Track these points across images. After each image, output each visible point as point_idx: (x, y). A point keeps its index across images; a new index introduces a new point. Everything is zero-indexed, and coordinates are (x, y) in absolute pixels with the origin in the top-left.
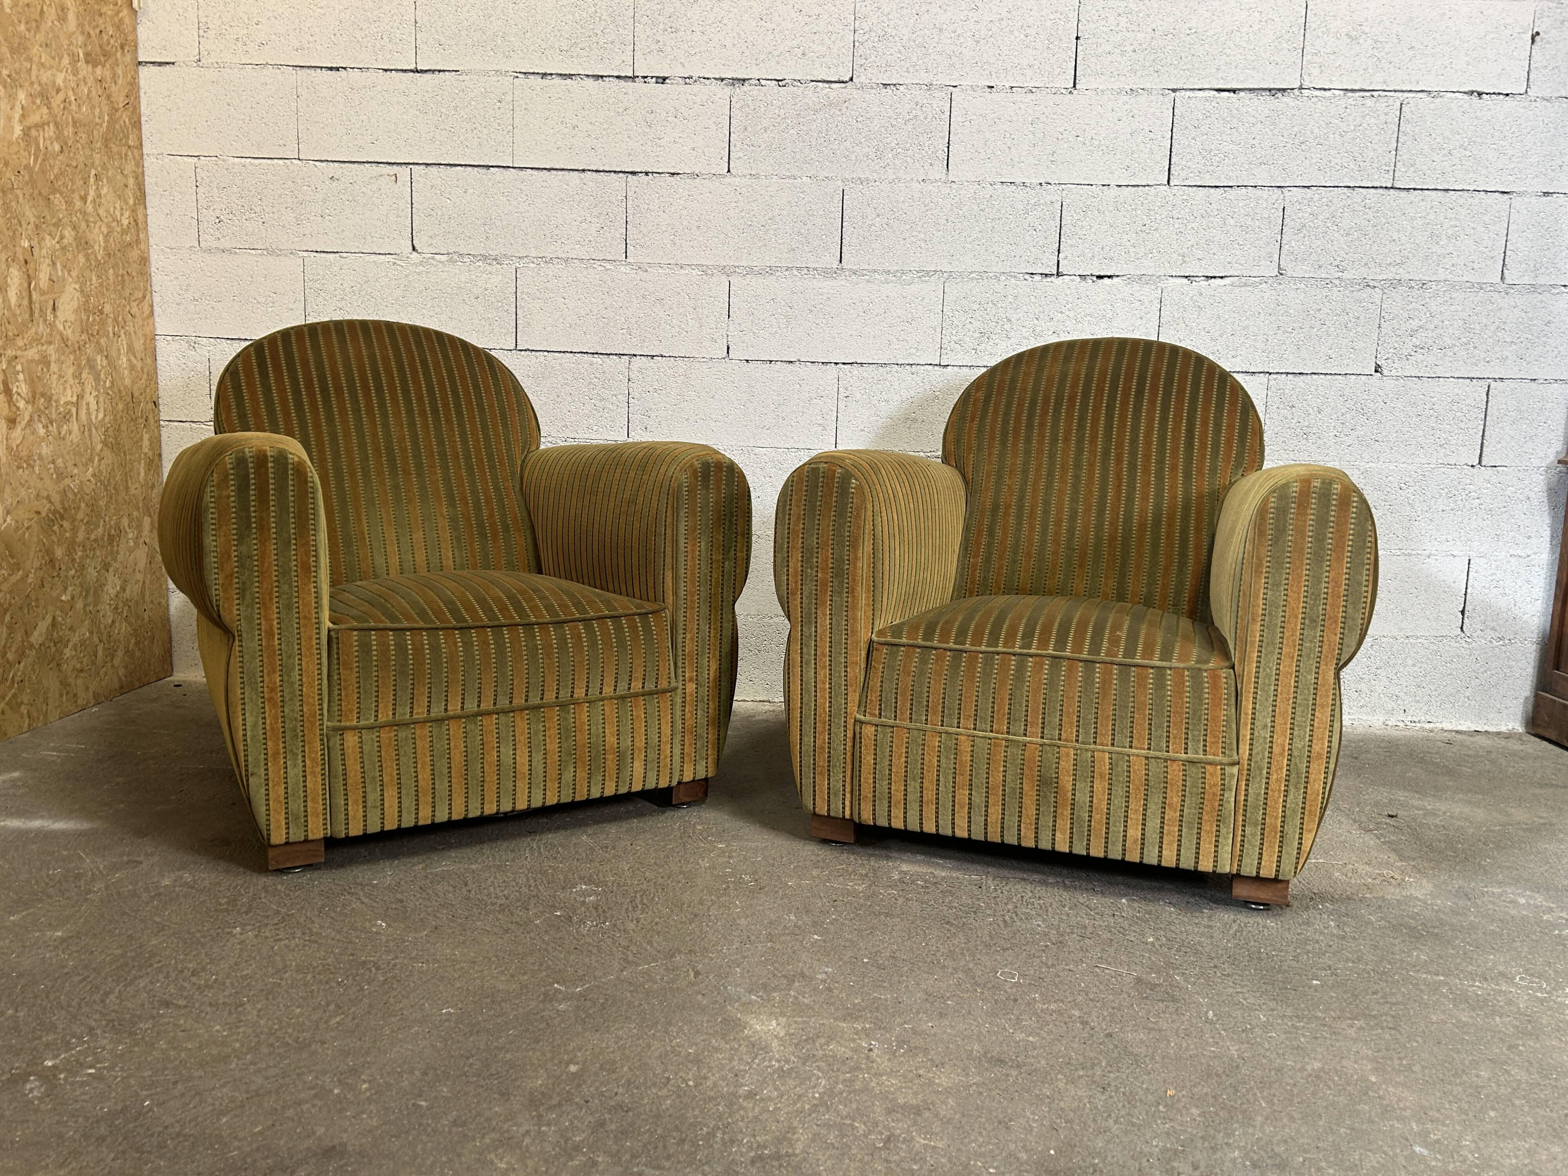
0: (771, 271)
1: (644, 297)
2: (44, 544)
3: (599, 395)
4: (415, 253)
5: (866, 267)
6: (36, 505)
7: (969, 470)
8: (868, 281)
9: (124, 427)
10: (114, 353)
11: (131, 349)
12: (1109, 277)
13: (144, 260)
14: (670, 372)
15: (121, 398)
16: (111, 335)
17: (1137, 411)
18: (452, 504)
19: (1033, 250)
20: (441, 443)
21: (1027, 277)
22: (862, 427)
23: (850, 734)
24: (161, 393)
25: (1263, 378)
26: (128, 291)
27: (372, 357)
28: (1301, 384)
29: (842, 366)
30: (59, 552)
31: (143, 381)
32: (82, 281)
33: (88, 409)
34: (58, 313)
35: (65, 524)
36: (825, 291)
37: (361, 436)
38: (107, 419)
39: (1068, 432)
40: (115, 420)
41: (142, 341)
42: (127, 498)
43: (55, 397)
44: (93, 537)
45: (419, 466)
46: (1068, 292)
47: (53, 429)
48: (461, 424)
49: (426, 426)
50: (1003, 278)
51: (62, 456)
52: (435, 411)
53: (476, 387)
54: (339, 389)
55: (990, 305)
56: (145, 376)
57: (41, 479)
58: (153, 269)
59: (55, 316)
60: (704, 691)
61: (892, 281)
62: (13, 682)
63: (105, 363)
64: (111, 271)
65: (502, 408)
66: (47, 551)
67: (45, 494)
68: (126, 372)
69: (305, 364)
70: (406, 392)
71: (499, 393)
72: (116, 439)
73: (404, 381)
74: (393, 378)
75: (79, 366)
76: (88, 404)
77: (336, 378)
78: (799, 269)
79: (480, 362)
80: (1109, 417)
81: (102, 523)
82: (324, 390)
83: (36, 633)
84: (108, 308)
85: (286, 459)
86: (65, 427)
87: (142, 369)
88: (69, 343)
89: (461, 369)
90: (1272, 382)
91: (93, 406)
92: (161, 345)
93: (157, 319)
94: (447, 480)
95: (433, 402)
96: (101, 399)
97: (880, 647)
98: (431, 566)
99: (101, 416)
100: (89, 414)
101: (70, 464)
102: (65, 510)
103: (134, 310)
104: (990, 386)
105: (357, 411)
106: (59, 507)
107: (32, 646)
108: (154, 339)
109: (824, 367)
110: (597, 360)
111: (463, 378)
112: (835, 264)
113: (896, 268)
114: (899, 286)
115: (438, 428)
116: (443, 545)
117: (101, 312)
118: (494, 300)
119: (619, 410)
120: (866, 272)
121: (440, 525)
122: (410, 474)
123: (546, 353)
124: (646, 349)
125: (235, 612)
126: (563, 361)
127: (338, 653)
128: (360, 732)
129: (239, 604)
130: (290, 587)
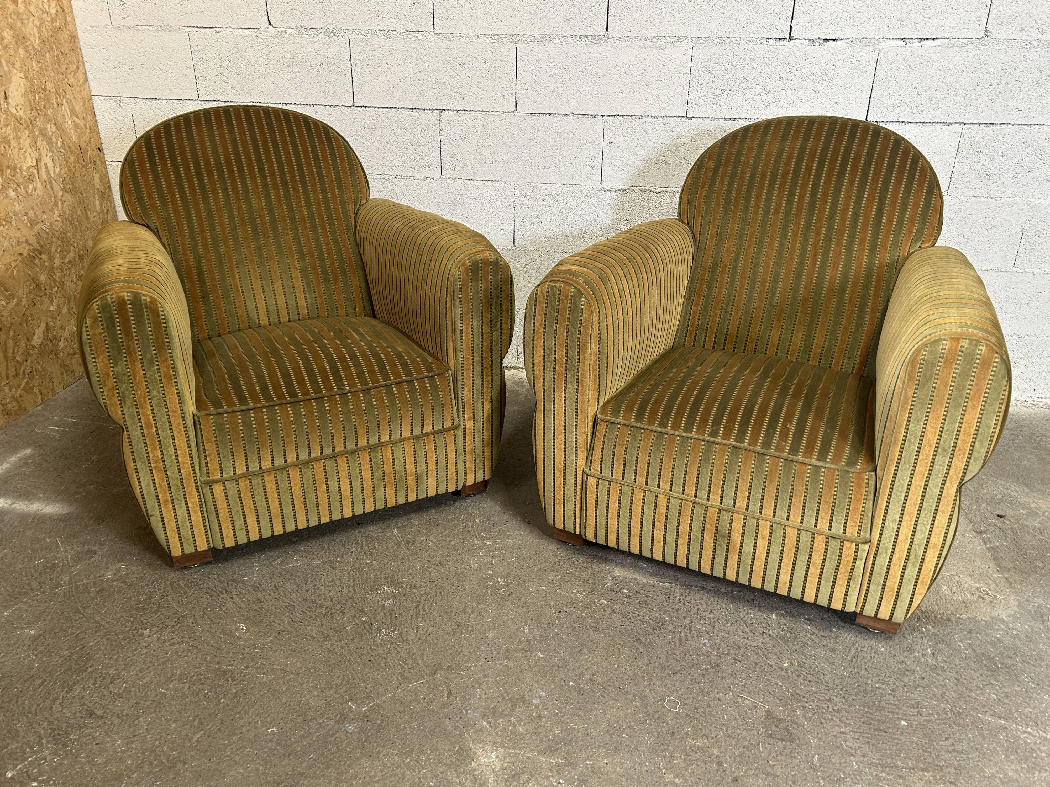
0: (550, 38)
1: (449, 62)
2: (29, 275)
3: (418, 142)
4: (271, 27)
5: (628, 34)
6: (19, 249)
7: (697, 229)
8: (629, 46)
9: (77, 174)
10: (60, 120)
11: (73, 112)
12: (834, 40)
13: (74, 38)
14: (471, 124)
15: (71, 152)
16: (56, 105)
17: (838, 190)
18: (302, 257)
19: (770, 17)
20: (291, 209)
21: (763, 41)
22: (622, 168)
23: (579, 481)
24: (103, 140)
25: (958, 128)
26: (64, 67)
27: (234, 141)
28: (991, 133)
29: (607, 118)
30: (42, 278)
31: (88, 134)
32: (25, 69)
33: (46, 167)
34: (10, 101)
35: (43, 256)
36: (594, 55)
37: (230, 210)
38: (63, 172)
39: (779, 205)
40: (70, 170)
41: (81, 104)
42: (88, 226)
43: (19, 166)
44: (66, 260)
45: (275, 229)
46: (798, 54)
47: (22, 190)
48: (305, 192)
49: (278, 196)
50: (742, 42)
51: (32, 208)
52: (285, 183)
53: (316, 158)
54: (210, 172)
55: (731, 66)
56: (88, 130)
57: (19, 229)
58: (82, 44)
59: (8, 104)
60: (479, 425)
61: (649, 46)
62: (24, 374)
63: (54, 129)
64: (48, 55)
65: (337, 173)
66: (33, 279)
67: (24, 239)
68: (72, 131)
69: (183, 153)
70: (261, 169)
71: (334, 161)
72: (72, 184)
73: (259, 160)
75: (34, 137)
76: (46, 164)
77: (207, 163)
78: (573, 36)
79: (319, 135)
80: (814, 194)
81: (72, 249)
83: (35, 338)
84: (49, 86)
85: (141, 300)
86: (31, 186)
87: (85, 126)
88: (23, 122)
89: (304, 144)
90: (966, 131)
91: (50, 165)
92: (98, 104)
93: (91, 83)
94: (297, 238)
96: (56, 158)
97: (602, 424)
98: (290, 306)
99: (58, 170)
100: (47, 171)
101: (39, 213)
102: (42, 247)
103: (72, 81)
104: (720, 155)
105: (225, 190)
106: (37, 246)
107: (34, 347)
108: (91, 99)
109: (593, 119)
110: (415, 114)
111: (306, 151)
112: (602, 32)
113: (653, 35)
114: (655, 50)
115: (288, 198)
116: (297, 291)
117: (44, 89)
118: (334, 66)
119: (434, 154)
120: (627, 39)
121: (294, 275)
122: (269, 237)
123: (376, 109)
124: (452, 105)
125: (120, 413)
126: (390, 115)
127: (201, 431)
128: (224, 484)
129: (122, 407)
130: (158, 392)
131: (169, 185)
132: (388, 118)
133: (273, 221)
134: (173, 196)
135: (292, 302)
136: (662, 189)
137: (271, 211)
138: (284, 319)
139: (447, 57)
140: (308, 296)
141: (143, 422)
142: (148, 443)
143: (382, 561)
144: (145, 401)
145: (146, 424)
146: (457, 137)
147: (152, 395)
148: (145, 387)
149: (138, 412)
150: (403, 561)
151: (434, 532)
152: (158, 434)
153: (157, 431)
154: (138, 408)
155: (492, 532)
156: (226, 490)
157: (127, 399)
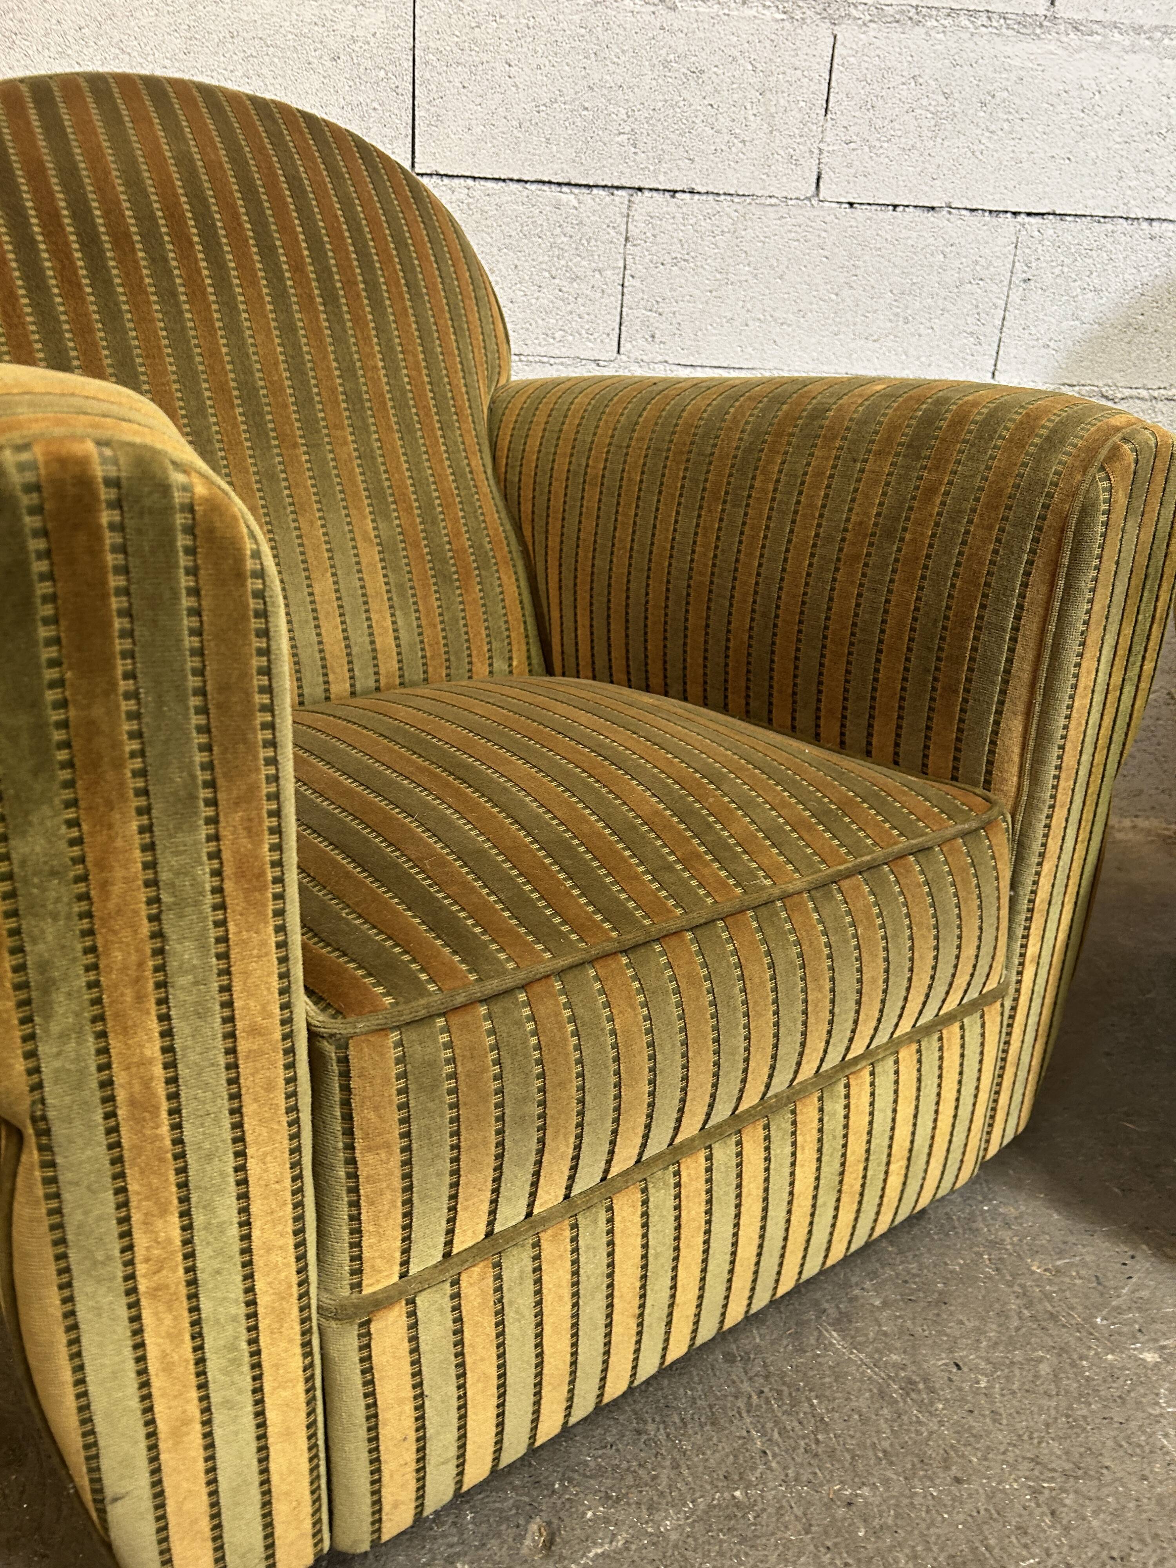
0: (917, 15)
1: (666, 64)
3: (568, 269)
5: (1099, 15)
8: (1099, 46)
14: (706, 226)
18: (380, 513)
20: (348, 372)
22: (1046, 340)
29: (1026, 219)
36: (1017, 62)
37: (184, 357)
45: (310, 425)
48: (382, 328)
49: (315, 332)
52: (330, 298)
61: (1143, 50)
65: (451, 294)
74: (236, 216)
78: (972, 14)
94: (366, 456)
95: (324, 275)
98: (355, 650)
109: (993, 220)
110: (567, 197)
111: (373, 222)
113: (1156, 23)
114: (1155, 60)
115: (339, 340)
116: (373, 606)
118: (369, 64)
119: (605, 300)
120: (1095, 27)
121: (364, 561)
122: (295, 445)
123: (470, 182)
124: (661, 178)
125: (20, 1066)
126: (504, 199)
127: (346, 1103)
128: (412, 1302)
129: (30, 1037)
130: (203, 948)
132: (499, 206)
133: (305, 402)
135: (360, 640)
137: (297, 370)
138: (340, 687)
139: (663, 52)
140: (400, 623)
141: (121, 1096)
142: (133, 1187)
143: (886, 1482)
144: (140, 998)
145: (132, 1102)
146: (668, 259)
147: (173, 965)
148: (146, 928)
149: (104, 1051)
150: (954, 1471)
151: (953, 1329)
152: (178, 1141)
153: (177, 1127)
154: (102, 1035)
155: (1119, 1310)
156: (414, 1326)
157: (59, 997)
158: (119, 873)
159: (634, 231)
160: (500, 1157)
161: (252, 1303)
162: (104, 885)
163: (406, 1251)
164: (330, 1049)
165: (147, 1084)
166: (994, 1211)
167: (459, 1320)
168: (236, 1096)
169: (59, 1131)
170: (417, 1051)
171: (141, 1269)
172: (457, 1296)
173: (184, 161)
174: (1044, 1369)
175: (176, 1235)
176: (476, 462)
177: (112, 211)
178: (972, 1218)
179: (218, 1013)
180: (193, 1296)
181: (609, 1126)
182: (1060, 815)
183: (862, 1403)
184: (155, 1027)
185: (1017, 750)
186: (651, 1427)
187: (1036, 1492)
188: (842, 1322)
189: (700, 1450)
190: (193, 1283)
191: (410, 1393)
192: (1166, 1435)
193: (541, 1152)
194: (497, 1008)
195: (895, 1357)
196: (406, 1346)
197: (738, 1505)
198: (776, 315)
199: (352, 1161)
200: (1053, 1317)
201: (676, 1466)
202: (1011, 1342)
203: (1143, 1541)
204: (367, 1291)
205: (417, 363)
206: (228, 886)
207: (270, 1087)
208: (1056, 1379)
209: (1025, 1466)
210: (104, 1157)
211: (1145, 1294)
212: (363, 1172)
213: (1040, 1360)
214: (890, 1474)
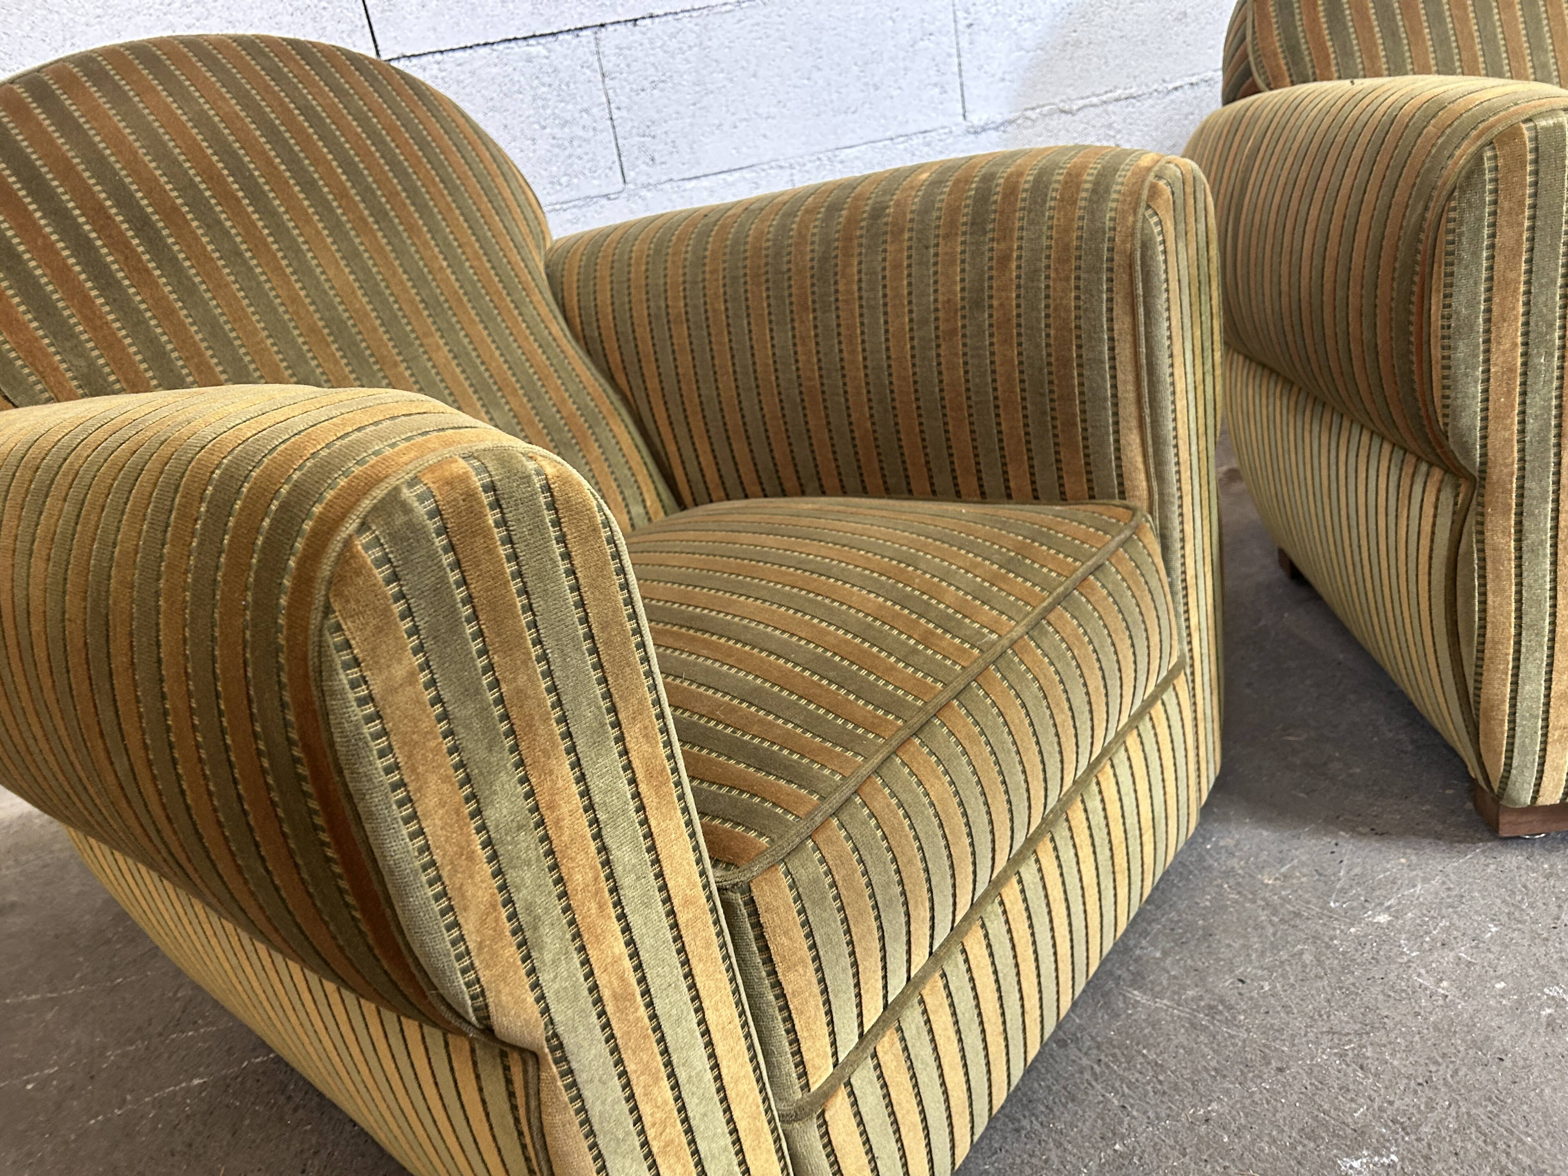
3: (556, 117)
20: (419, 281)
22: (999, 75)
37: (268, 311)
45: (402, 342)
48: (435, 229)
52: (380, 215)
54: (170, 214)
69: (67, 172)
70: (309, 187)
71: (461, 146)
74: (270, 162)
82: (142, 225)
89: (380, 112)
94: (460, 354)
95: (367, 193)
105: (233, 256)
111: (392, 129)
115: (401, 252)
119: (599, 137)
122: (396, 364)
123: (438, 56)
124: (620, 10)
125: (530, 997)
126: (477, 64)
127: (761, 937)
128: (849, 1084)
129: (532, 971)
130: (636, 848)
131: (62, 274)
132: (473, 73)
133: (390, 322)
134: (84, 303)
136: (1081, 103)
137: (374, 293)
141: (606, 994)
142: (631, 1067)
143: (1227, 1092)
144: (601, 907)
145: (615, 996)
146: (646, 84)
147: (619, 871)
148: (593, 846)
149: (586, 962)
150: (1274, 1064)
151: (1225, 953)
152: (654, 1017)
153: (650, 1005)
154: (582, 949)
155: (1344, 891)
156: (855, 1103)
157: (545, 930)
158: (565, 809)
159: (608, 66)
160: (882, 938)
161: (734, 1131)
162: (557, 822)
163: (834, 1043)
164: (738, 899)
165: (622, 979)
166: (1216, 846)
167: (885, 1085)
168: (686, 962)
169: (569, 1041)
170: (802, 875)
171: (651, 1133)
172: (878, 1066)
173: (201, 120)
174: (1308, 958)
175: (669, 1095)
176: (555, 329)
177: (152, 189)
178: (1201, 859)
179: (658, 897)
180: (692, 1142)
181: (949, 881)
182: (1187, 500)
183: (1182, 1039)
184: (616, 927)
185: (1139, 459)
186: (1025, 1123)
187: (1342, 1056)
188: (1138, 980)
189: (1072, 1125)
190: (689, 1131)
191: (865, 1159)
192: (1419, 975)
193: (908, 923)
194: (845, 817)
195: (1190, 993)
196: (853, 1122)
197: (1121, 1155)
198: (760, 111)
199: (777, 984)
200: (1298, 915)
201: (1059, 1145)
202: (1274, 947)
203: (1436, 1063)
204: (814, 1088)
205: (476, 253)
206: (643, 788)
207: (708, 946)
208: (1320, 963)
209: (1326, 1038)
210: (604, 1049)
211: (1357, 870)
212: (788, 989)
213: (1301, 953)
214: (1227, 1085)
